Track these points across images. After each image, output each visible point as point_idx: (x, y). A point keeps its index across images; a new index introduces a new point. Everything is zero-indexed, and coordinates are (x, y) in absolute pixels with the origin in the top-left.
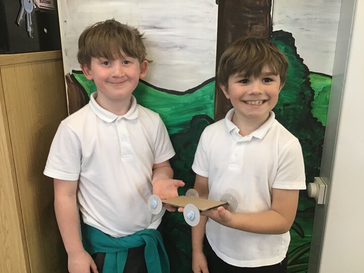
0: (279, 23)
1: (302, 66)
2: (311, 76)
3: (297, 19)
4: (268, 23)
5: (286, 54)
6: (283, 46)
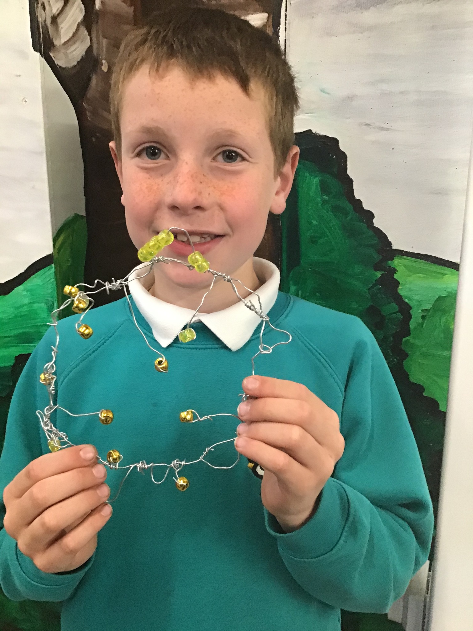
1: (371, 233)
2: (397, 263)
5: (326, 197)
6: (314, 178)
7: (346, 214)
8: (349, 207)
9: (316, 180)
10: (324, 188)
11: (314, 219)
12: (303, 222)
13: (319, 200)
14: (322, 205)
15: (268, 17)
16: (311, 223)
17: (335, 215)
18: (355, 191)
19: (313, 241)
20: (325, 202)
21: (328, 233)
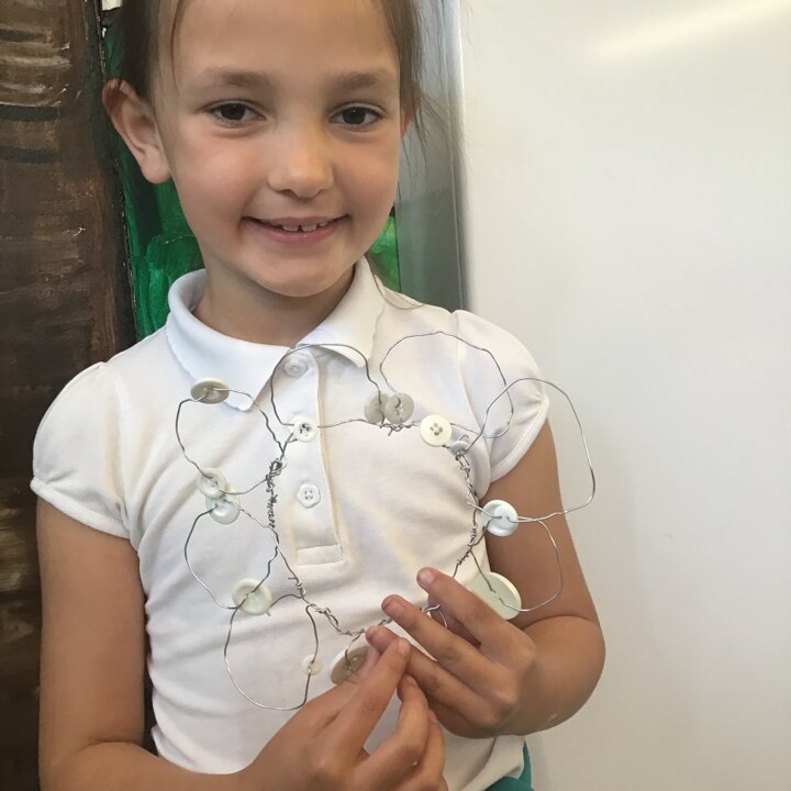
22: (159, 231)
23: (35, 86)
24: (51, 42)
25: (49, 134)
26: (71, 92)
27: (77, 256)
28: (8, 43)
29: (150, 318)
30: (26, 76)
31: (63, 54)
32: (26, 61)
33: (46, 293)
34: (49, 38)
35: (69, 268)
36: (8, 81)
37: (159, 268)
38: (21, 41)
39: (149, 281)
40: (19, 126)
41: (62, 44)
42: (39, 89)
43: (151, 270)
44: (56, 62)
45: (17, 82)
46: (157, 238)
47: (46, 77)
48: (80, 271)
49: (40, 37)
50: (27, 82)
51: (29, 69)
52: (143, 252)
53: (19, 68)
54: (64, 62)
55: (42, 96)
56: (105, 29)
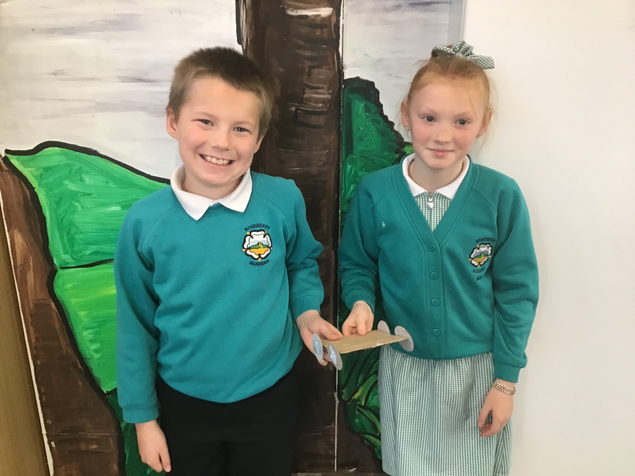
0: (354, 65)
1: (393, 133)
2: (407, 149)
3: (380, 60)
4: (336, 66)
5: (368, 114)
6: (362, 103)
7: (379, 123)
8: (381, 119)
9: (362, 105)
10: (367, 109)
11: (361, 126)
12: (355, 128)
13: (364, 116)
14: (366, 119)
15: (333, 11)
16: (359, 129)
17: (373, 124)
18: (384, 111)
19: (361, 139)
20: (367, 117)
21: (369, 134)
22: (352, 152)
23: (319, 104)
24: (326, 90)
25: (321, 120)
26: (330, 106)
27: (324, 159)
28: (313, 90)
29: (345, 180)
30: (317, 101)
31: (329, 94)
32: (317, 96)
33: (314, 170)
34: (326, 88)
35: (322, 163)
36: (312, 102)
37: (350, 165)
38: (316, 89)
39: (347, 169)
40: (313, 117)
41: (329, 90)
42: (320, 105)
43: (348, 165)
44: (328, 96)
45: (314, 103)
46: (351, 155)
47: (323, 101)
48: (325, 164)
49: (322, 88)
50: (317, 103)
51: (319, 99)
52: (346, 159)
53: (315, 98)
54: (329, 96)
55: (321, 108)
56: (344, 85)
